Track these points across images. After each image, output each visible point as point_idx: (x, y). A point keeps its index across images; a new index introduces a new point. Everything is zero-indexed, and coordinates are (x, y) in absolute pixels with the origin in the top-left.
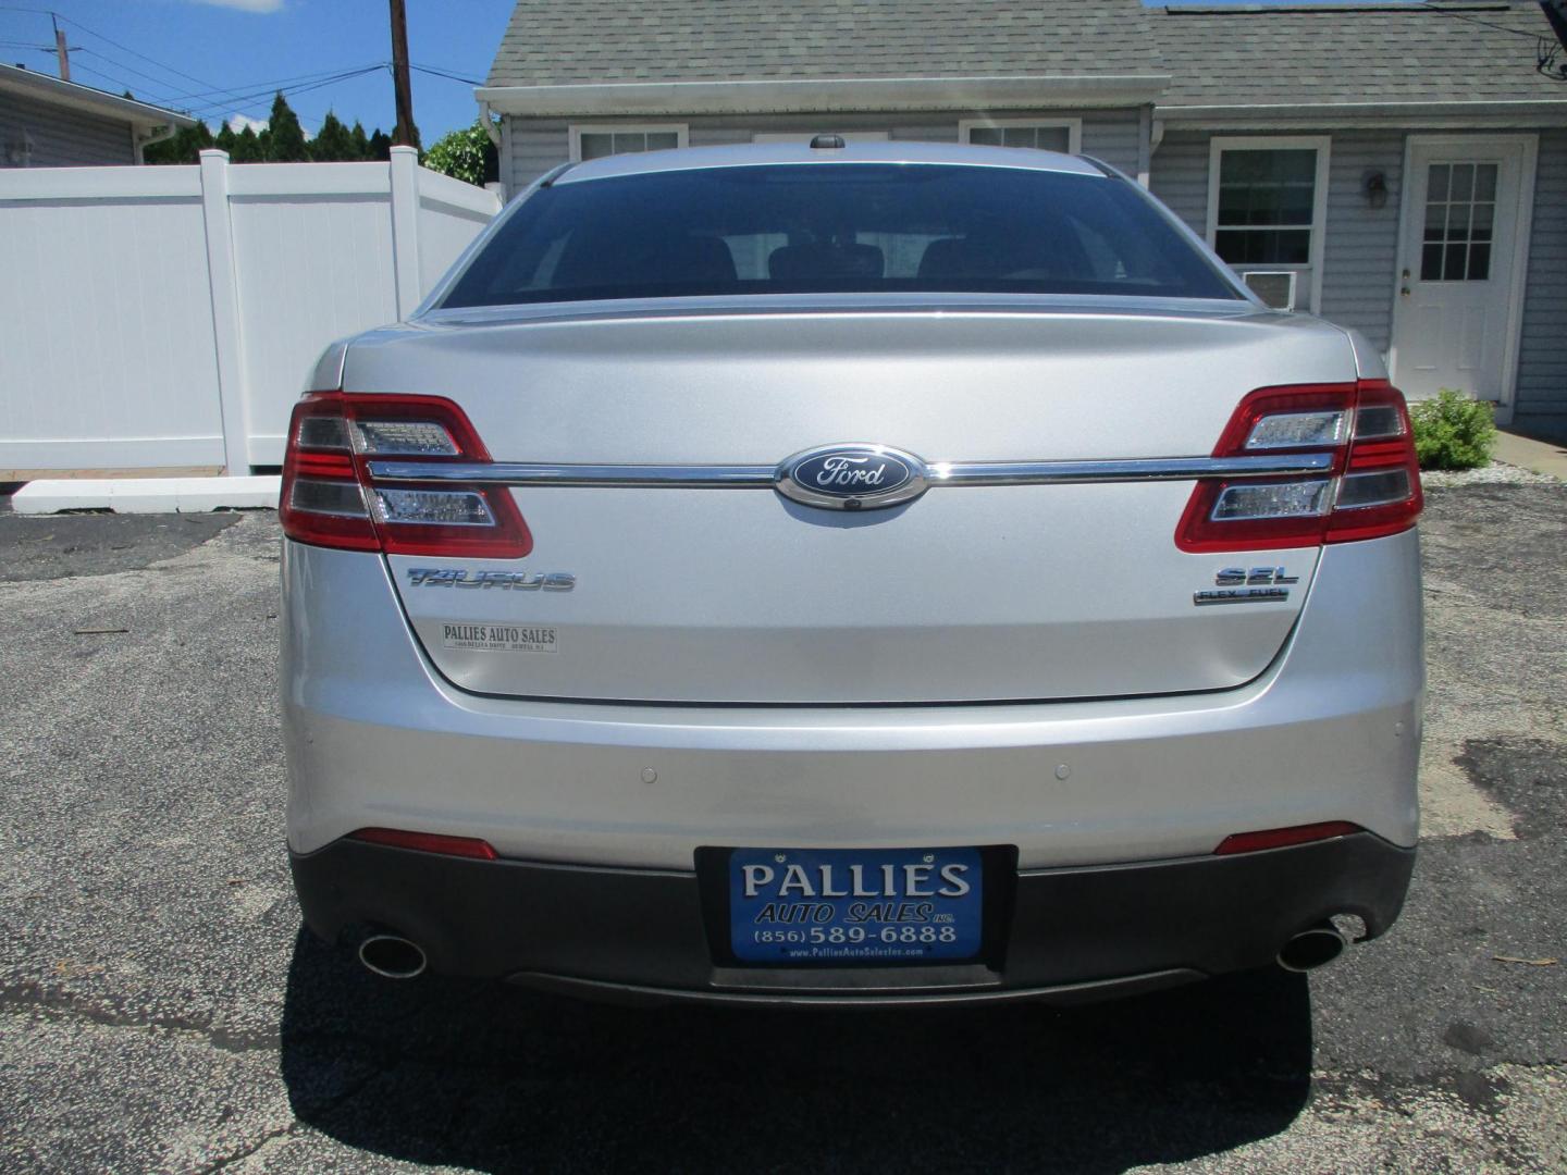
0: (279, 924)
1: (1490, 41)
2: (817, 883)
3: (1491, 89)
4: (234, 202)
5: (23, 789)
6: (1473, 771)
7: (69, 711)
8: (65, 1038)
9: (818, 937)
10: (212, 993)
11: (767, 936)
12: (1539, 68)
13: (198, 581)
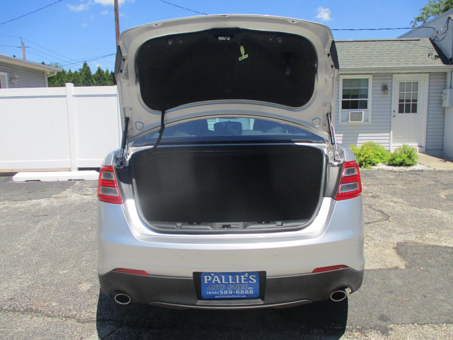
0: (92, 292)
1: (415, 49)
2: (221, 280)
3: (414, 62)
4: (75, 97)
5: (24, 258)
6: (397, 251)
7: (34, 237)
8: (40, 321)
9: (221, 293)
10: (76, 310)
11: (210, 293)
12: (429, 56)
13: (65, 201)
